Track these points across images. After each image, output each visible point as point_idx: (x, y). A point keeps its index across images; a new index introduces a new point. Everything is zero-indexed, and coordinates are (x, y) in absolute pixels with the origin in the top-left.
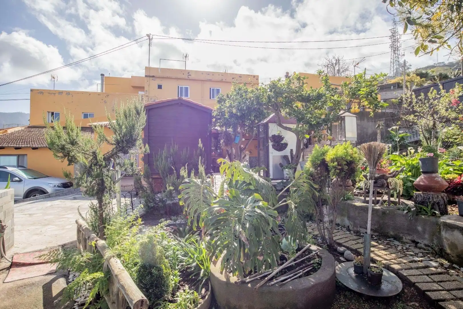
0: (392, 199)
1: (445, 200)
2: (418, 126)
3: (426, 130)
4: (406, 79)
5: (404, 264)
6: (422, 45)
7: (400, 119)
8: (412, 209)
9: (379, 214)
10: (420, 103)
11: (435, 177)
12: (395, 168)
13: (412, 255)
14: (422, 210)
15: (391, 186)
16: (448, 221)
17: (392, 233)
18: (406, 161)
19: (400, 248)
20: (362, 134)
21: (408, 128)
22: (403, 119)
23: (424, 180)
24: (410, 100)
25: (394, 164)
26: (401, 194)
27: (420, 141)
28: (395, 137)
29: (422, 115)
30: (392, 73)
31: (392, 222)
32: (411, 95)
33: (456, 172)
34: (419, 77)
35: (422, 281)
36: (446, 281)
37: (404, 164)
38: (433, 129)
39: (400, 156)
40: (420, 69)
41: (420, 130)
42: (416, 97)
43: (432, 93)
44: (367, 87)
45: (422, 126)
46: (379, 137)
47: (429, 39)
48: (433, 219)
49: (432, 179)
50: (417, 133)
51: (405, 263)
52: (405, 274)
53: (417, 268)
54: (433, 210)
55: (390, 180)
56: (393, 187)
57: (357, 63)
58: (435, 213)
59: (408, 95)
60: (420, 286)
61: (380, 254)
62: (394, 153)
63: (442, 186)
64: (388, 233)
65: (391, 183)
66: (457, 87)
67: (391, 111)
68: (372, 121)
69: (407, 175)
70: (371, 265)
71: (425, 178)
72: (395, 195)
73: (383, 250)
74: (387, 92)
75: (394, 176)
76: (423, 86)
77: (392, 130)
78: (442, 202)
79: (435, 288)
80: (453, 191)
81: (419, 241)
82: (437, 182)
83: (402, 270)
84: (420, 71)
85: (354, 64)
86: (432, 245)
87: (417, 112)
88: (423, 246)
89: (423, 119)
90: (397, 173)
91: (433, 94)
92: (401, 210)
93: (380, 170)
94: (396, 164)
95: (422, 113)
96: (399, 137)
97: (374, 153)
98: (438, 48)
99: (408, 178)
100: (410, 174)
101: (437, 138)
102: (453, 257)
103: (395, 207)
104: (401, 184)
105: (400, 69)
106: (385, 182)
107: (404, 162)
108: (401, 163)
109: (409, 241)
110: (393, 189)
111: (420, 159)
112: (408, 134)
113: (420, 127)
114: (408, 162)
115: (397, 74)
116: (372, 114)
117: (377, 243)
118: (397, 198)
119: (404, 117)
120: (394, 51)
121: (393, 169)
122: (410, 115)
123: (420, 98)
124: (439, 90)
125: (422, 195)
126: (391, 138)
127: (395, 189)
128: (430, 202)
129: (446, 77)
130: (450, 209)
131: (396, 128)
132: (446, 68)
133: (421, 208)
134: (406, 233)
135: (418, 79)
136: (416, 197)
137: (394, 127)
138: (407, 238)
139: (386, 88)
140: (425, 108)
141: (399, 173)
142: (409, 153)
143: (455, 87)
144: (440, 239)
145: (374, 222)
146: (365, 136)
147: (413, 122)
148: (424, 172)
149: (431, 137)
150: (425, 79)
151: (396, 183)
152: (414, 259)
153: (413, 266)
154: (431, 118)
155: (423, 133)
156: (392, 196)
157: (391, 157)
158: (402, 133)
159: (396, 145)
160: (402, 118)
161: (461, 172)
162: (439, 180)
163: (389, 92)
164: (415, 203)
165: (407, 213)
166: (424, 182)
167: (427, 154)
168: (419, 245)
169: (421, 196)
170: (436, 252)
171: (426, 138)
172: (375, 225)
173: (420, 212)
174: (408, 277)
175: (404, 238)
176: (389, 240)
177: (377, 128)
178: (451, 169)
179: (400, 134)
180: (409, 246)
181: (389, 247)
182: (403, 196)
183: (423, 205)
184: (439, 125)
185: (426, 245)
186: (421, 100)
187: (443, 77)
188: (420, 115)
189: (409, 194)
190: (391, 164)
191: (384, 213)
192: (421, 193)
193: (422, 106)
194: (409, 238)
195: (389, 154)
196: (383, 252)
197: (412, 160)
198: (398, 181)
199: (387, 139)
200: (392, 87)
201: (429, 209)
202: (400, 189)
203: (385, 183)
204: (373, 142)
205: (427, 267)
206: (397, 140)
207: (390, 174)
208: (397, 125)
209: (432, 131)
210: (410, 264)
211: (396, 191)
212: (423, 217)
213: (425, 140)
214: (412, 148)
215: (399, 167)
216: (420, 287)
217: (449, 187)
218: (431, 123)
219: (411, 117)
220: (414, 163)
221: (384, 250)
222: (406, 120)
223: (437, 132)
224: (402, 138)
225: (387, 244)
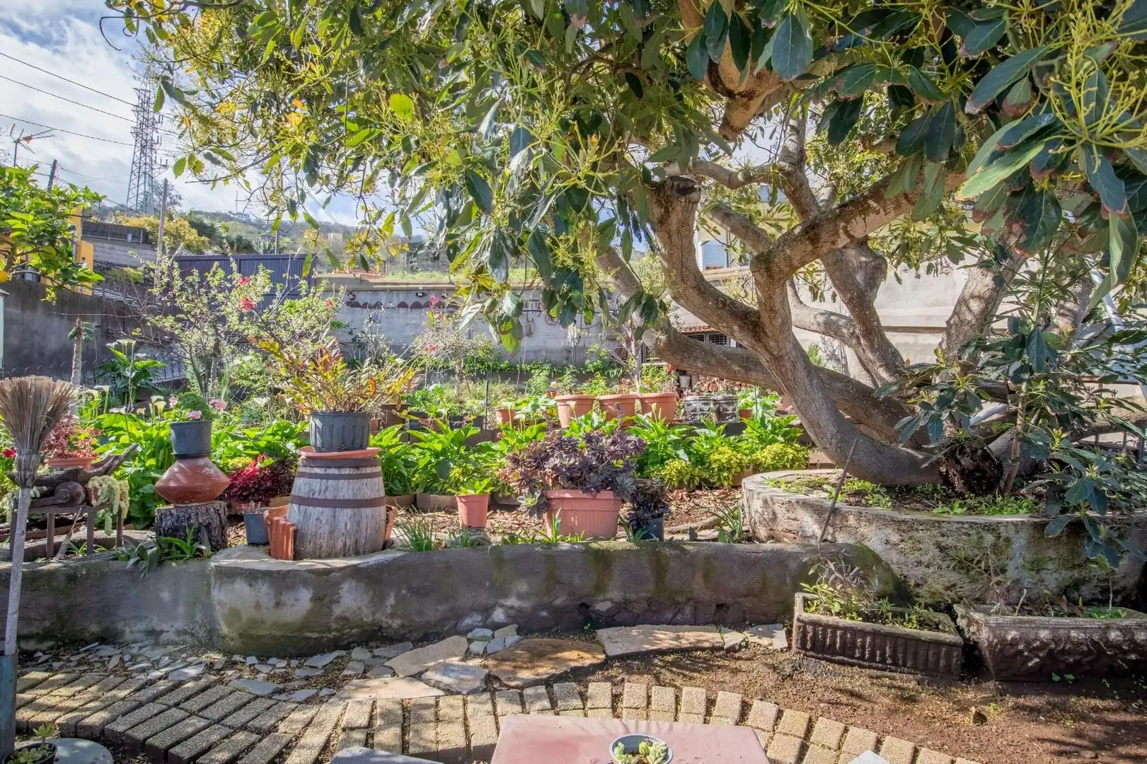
0: (99, 534)
1: (222, 516)
2: (182, 346)
3: (201, 358)
4: (165, 226)
5: (121, 703)
6: (192, 158)
7: (139, 322)
8: (149, 552)
9: (55, 584)
10: (190, 290)
11: (203, 467)
12: (114, 449)
13: (143, 670)
14: (174, 549)
15: (97, 498)
16: (225, 563)
17: (94, 628)
18: (144, 429)
19: (115, 661)
20: (26, 351)
21: (158, 347)
22: (149, 324)
23: (178, 475)
24: (166, 280)
25: (113, 438)
26: (124, 516)
27: (187, 380)
28: (125, 366)
29: (193, 320)
30: (133, 200)
31: (95, 599)
32: (171, 268)
33: (249, 451)
34: (194, 231)
35: (164, 725)
36: (215, 702)
37: (140, 438)
38: (214, 355)
39: (131, 417)
40: (200, 213)
41: (188, 355)
42: (183, 276)
43: (215, 273)
44: (38, 213)
45: (191, 346)
46: (77, 362)
47: (206, 151)
48: (194, 566)
49: (196, 471)
50: (178, 363)
51: (123, 699)
52: (121, 728)
53: (154, 699)
54: (197, 545)
55: (93, 483)
56: (102, 500)
57: (25, 135)
58: (200, 551)
59: (164, 267)
60: (156, 742)
61: (52, 701)
62: (115, 410)
63: (217, 484)
64: (83, 630)
65: (96, 490)
66: (262, 273)
67: (121, 298)
68: (62, 317)
69: (144, 466)
70: (19, 745)
71: (181, 471)
72: (109, 522)
73: (65, 685)
74: (116, 247)
75: (107, 471)
76: (202, 253)
77: (119, 347)
78: (216, 522)
79: (190, 730)
80: (241, 495)
81: (165, 627)
82: (208, 477)
83: (113, 720)
84: (199, 216)
85: (16, 137)
86: (191, 626)
87: (181, 311)
88: (173, 637)
89: (195, 330)
90: (117, 462)
91: (217, 277)
92: (122, 559)
93: (67, 456)
94: (117, 440)
95: (193, 316)
96: (135, 368)
97: (36, 408)
98: (226, 179)
99: (147, 474)
100: (151, 462)
101: (220, 376)
102: (232, 640)
103: (107, 553)
104: (126, 490)
105: (155, 197)
106: (80, 489)
107: (140, 434)
108: (131, 435)
109: (139, 636)
110: (102, 506)
111: (173, 426)
112: (159, 363)
113: (188, 349)
114: (148, 431)
115: (145, 207)
116: (53, 294)
117: (46, 671)
118: (113, 529)
119: (151, 320)
120: (143, 147)
121: (109, 450)
122: (166, 316)
123: (190, 279)
124: (229, 271)
125: (173, 511)
126: (114, 370)
127: (108, 505)
128: (190, 526)
129: (248, 247)
130: (233, 535)
131: (130, 344)
132: (251, 228)
133: (170, 545)
134: (132, 618)
135: (192, 235)
136: (161, 518)
137: (125, 342)
138: (134, 629)
139: (114, 235)
140: (201, 305)
141: (120, 463)
142: (152, 411)
143: (257, 272)
144: (208, 608)
145: (41, 611)
146: (36, 356)
147: (172, 334)
148: (181, 457)
149: (209, 373)
150: (207, 239)
151: (111, 490)
152: (149, 677)
153: (144, 699)
154: (211, 331)
155: (193, 364)
156: (101, 526)
157: (107, 420)
158: (143, 359)
159: (126, 387)
160: (145, 321)
161: (257, 452)
162: (212, 471)
163: (121, 248)
164: (159, 534)
165: (137, 562)
166: (177, 480)
167: (188, 414)
168: (164, 637)
169: (172, 515)
170: (200, 642)
171: (198, 374)
172: (44, 619)
173: (168, 554)
174: (130, 732)
175: (127, 630)
176: (86, 651)
177: (72, 337)
178: (240, 447)
179: (139, 359)
180: (140, 648)
181: (84, 671)
182: (130, 520)
183: (175, 536)
184: (226, 348)
185: (179, 633)
186: (192, 285)
187: (243, 246)
188: (188, 320)
189: (149, 512)
190: (104, 440)
191: (72, 578)
192: (171, 507)
193: (193, 301)
194: (141, 626)
195: (100, 413)
196: (65, 691)
197: (158, 429)
198: (117, 485)
199: (101, 372)
200: (130, 237)
201: (188, 543)
202: (123, 505)
203: (79, 494)
204: (33, 377)
205: (178, 685)
206: (128, 374)
207: (96, 466)
208: (134, 337)
209: (211, 361)
210: (137, 694)
211: (111, 510)
212: (174, 564)
213: (195, 380)
214: (162, 398)
215: (125, 445)
216: (157, 744)
217: (232, 486)
218: (211, 343)
219: (168, 322)
220: (162, 433)
221: (67, 684)
222: (155, 328)
223: (222, 365)
224: (144, 372)
225: (79, 663)
